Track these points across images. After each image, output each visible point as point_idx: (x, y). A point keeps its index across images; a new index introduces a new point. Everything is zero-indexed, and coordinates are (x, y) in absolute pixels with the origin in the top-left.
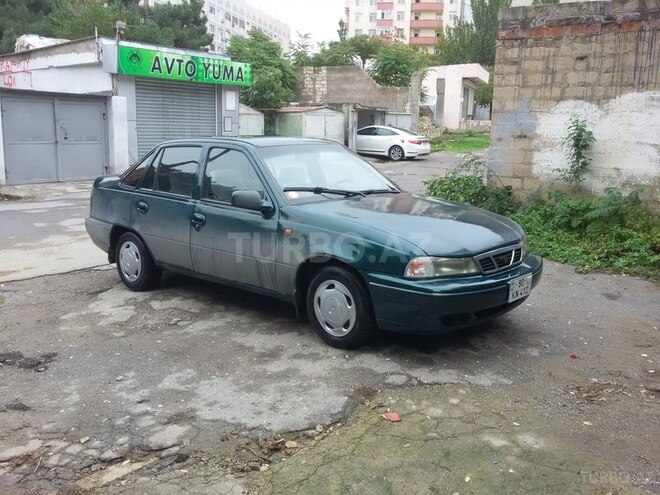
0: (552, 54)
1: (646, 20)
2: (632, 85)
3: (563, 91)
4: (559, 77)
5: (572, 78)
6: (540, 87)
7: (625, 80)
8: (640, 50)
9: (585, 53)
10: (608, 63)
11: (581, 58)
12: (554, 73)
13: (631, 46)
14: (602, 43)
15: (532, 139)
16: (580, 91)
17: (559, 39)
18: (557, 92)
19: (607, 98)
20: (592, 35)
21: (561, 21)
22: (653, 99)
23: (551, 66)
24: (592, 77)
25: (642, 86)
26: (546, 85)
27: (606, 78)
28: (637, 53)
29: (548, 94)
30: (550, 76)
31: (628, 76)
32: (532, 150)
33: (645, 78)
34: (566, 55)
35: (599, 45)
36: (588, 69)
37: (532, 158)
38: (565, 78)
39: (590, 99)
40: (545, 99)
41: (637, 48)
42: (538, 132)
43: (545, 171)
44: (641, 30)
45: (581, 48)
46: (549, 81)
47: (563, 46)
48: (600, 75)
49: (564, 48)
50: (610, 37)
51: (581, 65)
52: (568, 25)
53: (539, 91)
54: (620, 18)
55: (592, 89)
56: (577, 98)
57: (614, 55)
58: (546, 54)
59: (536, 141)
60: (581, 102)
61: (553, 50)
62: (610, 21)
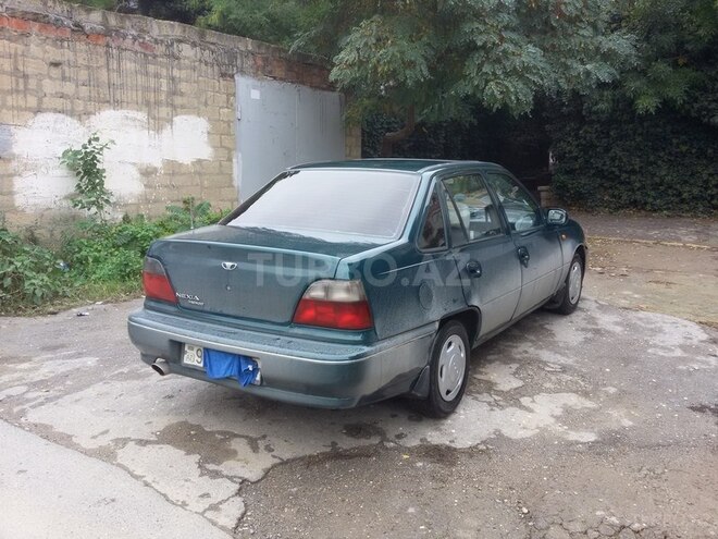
0: (20, 53)
1: (111, 36)
2: (108, 102)
3: (40, 101)
4: (32, 84)
5: (49, 86)
6: (11, 92)
7: (102, 96)
8: (111, 67)
9: (58, 59)
10: (83, 75)
11: (56, 65)
12: (25, 77)
13: (102, 61)
14: (75, 52)
15: (9, 161)
16: (59, 103)
17: (28, 35)
18: (32, 101)
19: (88, 114)
20: (62, 41)
21: (26, 13)
22: (127, 118)
23: (21, 68)
24: (69, 88)
25: (117, 104)
26: (18, 91)
27: (84, 91)
28: (108, 70)
29: (22, 103)
30: (21, 81)
31: (104, 91)
32: (11, 175)
33: (118, 97)
34: (37, 58)
35: (71, 54)
36: (64, 78)
37: (12, 185)
38: (40, 86)
39: (72, 113)
40: (20, 109)
41: (108, 64)
42: (16, 150)
43: (31, 201)
44: (108, 46)
45: (54, 54)
46: (21, 87)
47: (32, 45)
48: (77, 86)
49: (34, 49)
50: (81, 46)
51: (55, 72)
52: (35, 20)
53: (9, 98)
54: (87, 28)
55: (72, 102)
56: (56, 111)
57: (88, 67)
58: (13, 52)
59: (14, 164)
60: (61, 116)
61: (20, 48)
62: (78, 28)
